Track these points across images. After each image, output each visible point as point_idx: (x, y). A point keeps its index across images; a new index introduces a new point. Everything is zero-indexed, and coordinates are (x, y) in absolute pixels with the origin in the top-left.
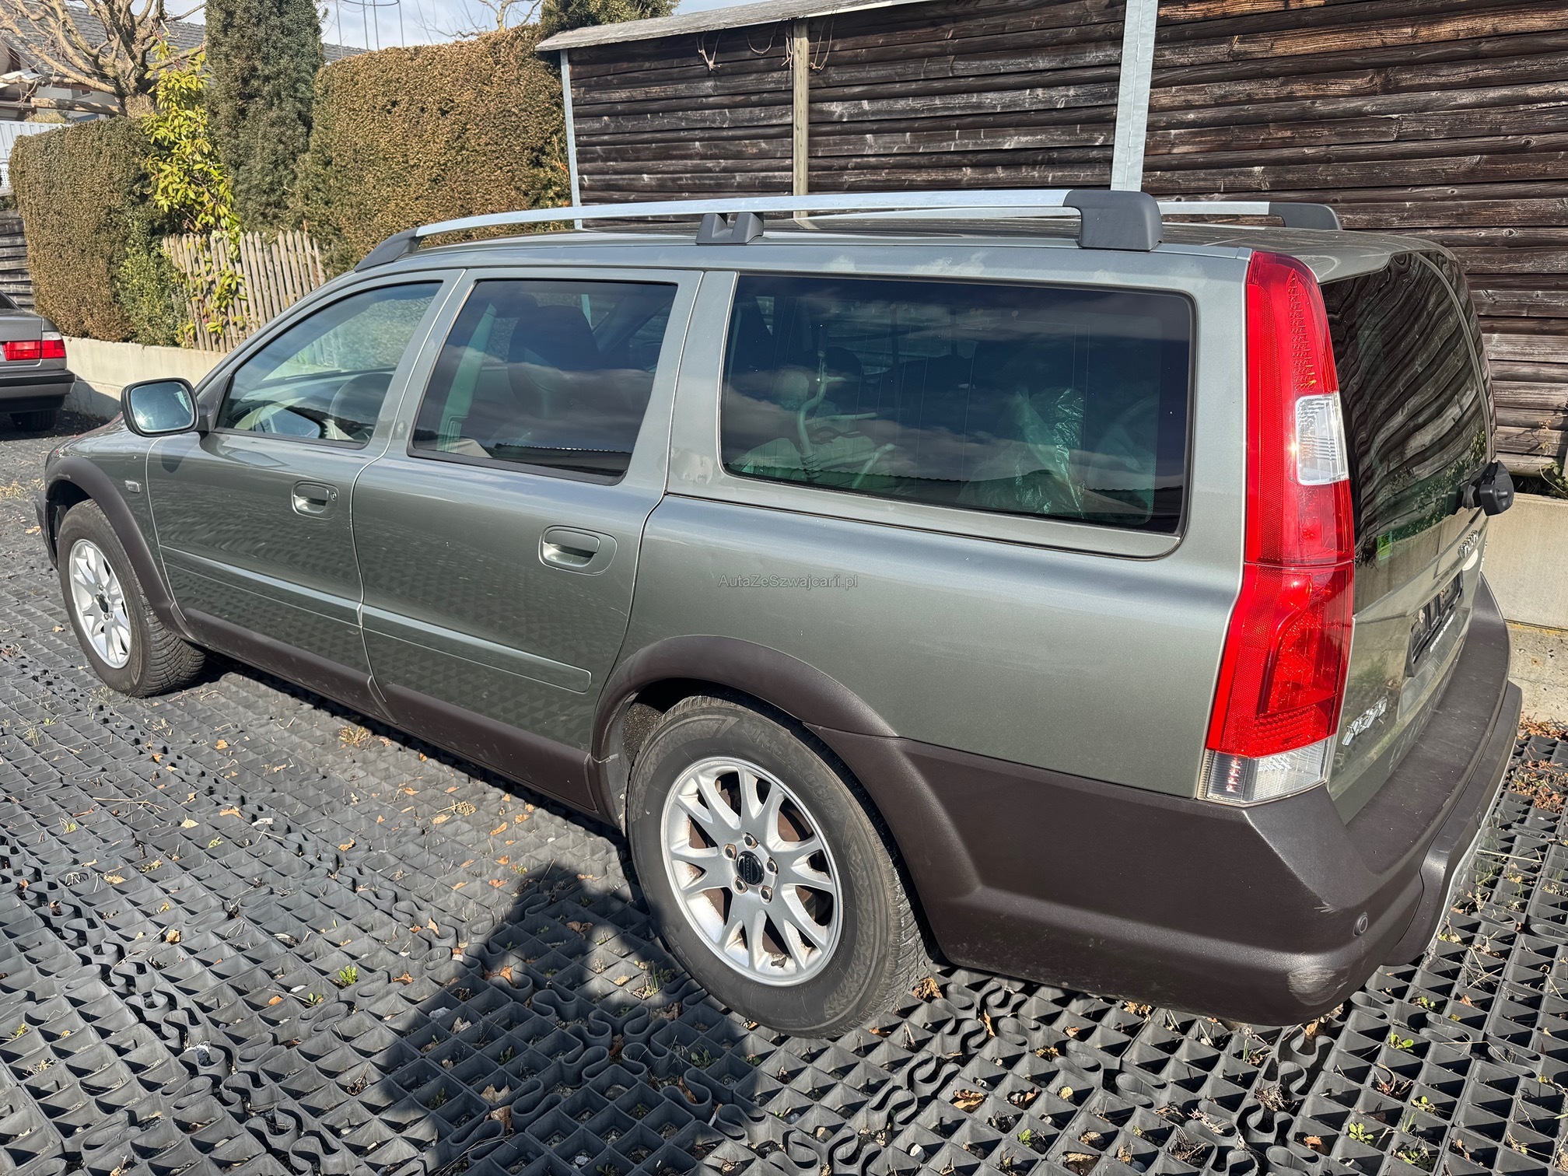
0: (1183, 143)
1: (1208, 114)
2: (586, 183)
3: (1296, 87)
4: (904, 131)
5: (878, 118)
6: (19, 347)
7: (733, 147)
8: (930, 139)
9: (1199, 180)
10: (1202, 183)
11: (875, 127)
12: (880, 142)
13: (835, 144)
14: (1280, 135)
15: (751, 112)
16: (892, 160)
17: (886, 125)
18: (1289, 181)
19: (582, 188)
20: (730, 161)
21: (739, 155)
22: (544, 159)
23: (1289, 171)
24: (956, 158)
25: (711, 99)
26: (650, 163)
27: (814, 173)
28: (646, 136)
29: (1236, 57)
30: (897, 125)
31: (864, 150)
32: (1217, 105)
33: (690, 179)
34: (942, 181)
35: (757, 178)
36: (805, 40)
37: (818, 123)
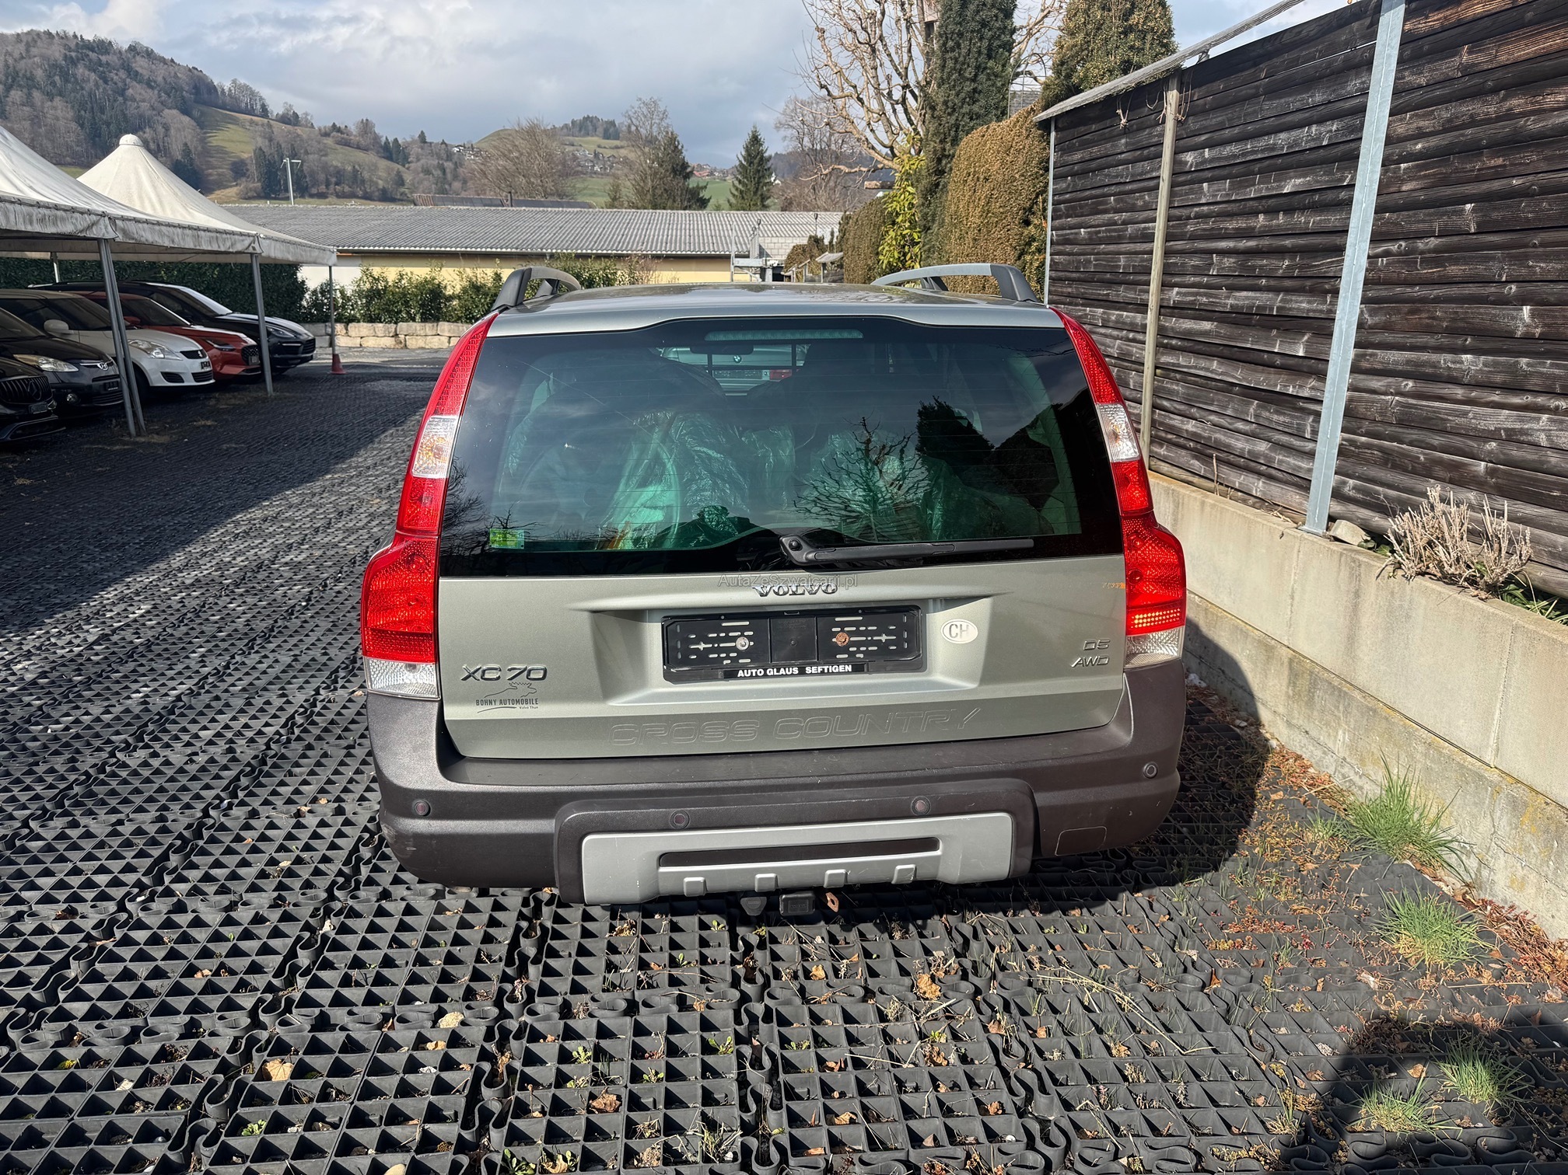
0: (1411, 179)
1: (1433, 142)
2: (1055, 237)
3: (1515, 102)
4: (1225, 178)
5: (1212, 165)
7: (1129, 199)
8: (1240, 186)
9: (1419, 222)
10: (1421, 225)
11: (1209, 174)
12: (1211, 190)
13: (1186, 194)
14: (1493, 163)
15: (1142, 166)
16: (1216, 208)
17: (1217, 172)
18: (1497, 221)
21: (1133, 209)
22: (1031, 218)
23: (1495, 209)
24: (1255, 204)
25: (1123, 156)
26: (1087, 218)
27: (1171, 223)
28: (1087, 193)
29: (1468, 71)
30: (1222, 172)
31: (1201, 198)
32: (1445, 131)
33: (1106, 231)
34: (1244, 229)
35: (1139, 229)
36: (1175, 92)
37: (1176, 174)
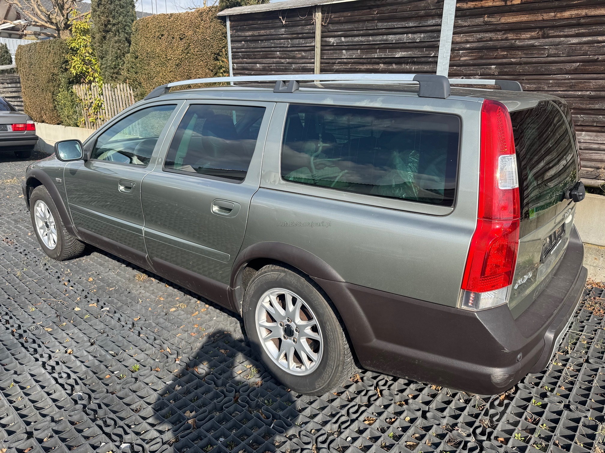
0: (465, 56)
1: (475, 45)
2: (235, 67)
3: (509, 35)
4: (357, 49)
5: (348, 44)
6: (17, 126)
7: (292, 54)
8: (367, 53)
9: (471, 70)
10: (472, 72)
11: (346, 47)
12: (348, 53)
13: (331, 54)
14: (502, 53)
15: (299, 41)
16: (352, 60)
17: (351, 47)
18: (505, 72)
19: (233, 69)
20: (290, 60)
21: (294, 58)
22: (219, 57)
23: (505, 68)
24: (377, 60)
25: (284, 36)
26: (260, 60)
27: (323, 65)
28: (258, 49)
29: (486, 23)
30: (355, 47)
31: (342, 56)
32: (478, 42)
33: (276, 66)
34: (372, 69)
35: (300, 66)
36: (320, 13)
37: (324, 46)
